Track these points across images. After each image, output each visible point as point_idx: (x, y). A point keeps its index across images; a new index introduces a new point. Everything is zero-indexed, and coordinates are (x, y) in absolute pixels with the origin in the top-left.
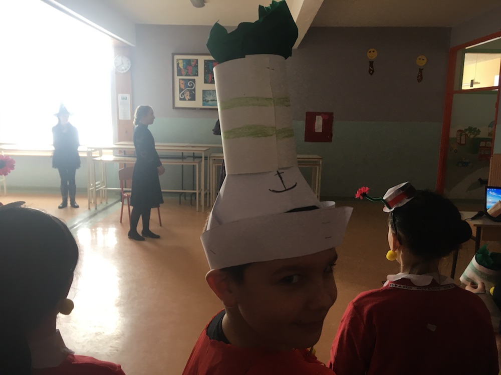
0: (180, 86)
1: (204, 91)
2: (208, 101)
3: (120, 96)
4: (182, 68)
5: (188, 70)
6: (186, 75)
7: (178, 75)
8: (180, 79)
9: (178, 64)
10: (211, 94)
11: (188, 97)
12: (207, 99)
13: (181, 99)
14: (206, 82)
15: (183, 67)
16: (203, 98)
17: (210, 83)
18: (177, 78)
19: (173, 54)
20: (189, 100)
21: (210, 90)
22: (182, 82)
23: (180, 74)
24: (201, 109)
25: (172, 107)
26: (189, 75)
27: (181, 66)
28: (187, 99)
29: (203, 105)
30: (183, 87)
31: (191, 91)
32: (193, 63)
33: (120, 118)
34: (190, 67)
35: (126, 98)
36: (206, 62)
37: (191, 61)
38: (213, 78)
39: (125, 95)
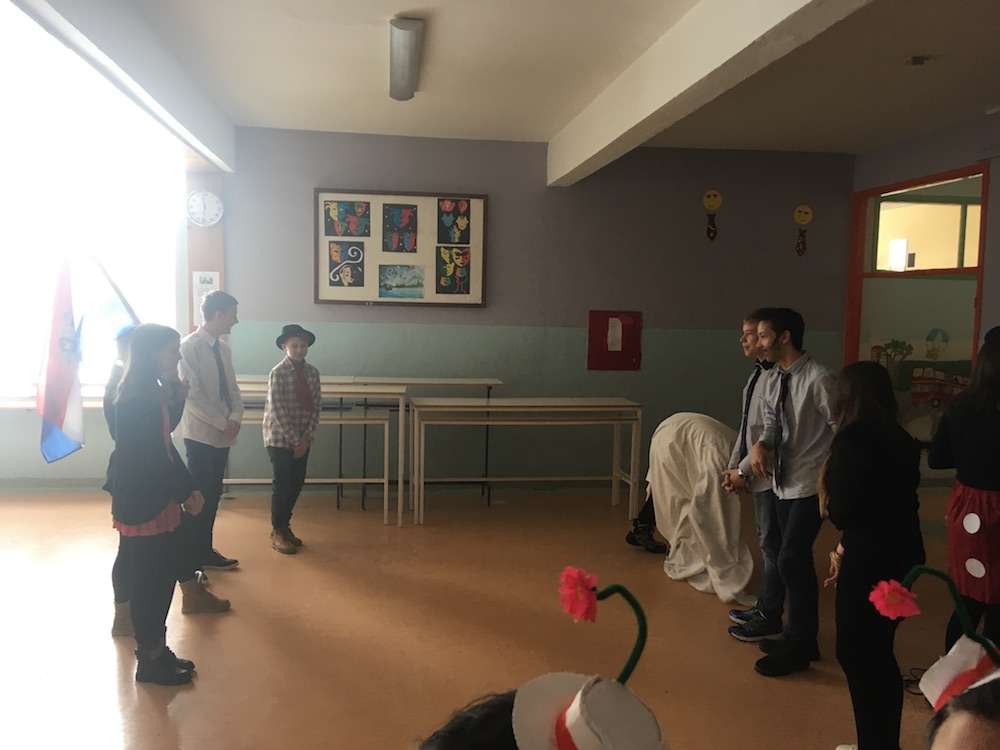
0: (330, 256)
1: (382, 268)
2: (390, 288)
3: (197, 275)
4: (336, 219)
5: (349, 223)
6: (345, 234)
7: (327, 233)
8: (330, 242)
9: (327, 212)
10: (396, 274)
11: (347, 279)
12: (389, 283)
13: (332, 284)
14: (386, 248)
15: (338, 216)
16: (380, 281)
17: (395, 251)
18: (325, 241)
19: (318, 191)
20: (350, 285)
21: (396, 266)
22: (335, 247)
23: (330, 231)
24: (376, 304)
25: (313, 300)
26: (351, 235)
27: (334, 214)
28: (346, 284)
29: (380, 296)
30: (337, 258)
31: (354, 267)
32: (359, 210)
34: (354, 218)
35: (211, 280)
36: (387, 208)
37: (356, 205)
38: (401, 241)
39: (209, 275)
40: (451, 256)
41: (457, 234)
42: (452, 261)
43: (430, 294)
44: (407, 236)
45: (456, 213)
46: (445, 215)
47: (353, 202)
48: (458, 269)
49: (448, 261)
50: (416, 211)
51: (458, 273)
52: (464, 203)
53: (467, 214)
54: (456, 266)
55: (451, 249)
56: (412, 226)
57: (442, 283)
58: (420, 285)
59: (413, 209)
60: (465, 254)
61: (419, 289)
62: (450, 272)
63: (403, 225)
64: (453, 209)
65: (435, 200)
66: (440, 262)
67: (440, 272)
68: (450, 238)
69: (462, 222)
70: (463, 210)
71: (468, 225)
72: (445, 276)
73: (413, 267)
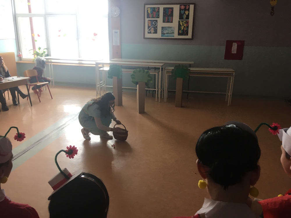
0: (148, 24)
1: (162, 28)
2: (165, 34)
3: (114, 31)
4: (150, 13)
5: (153, 14)
6: (152, 18)
7: (147, 18)
8: (148, 20)
9: (147, 11)
10: (166, 29)
11: (153, 31)
12: (164, 32)
13: (148, 33)
14: (164, 22)
16: (162, 32)
17: (166, 22)
18: (147, 19)
19: (145, 4)
21: (166, 27)
22: (150, 22)
23: (148, 17)
24: (161, 39)
25: (143, 38)
26: (154, 18)
27: (149, 12)
28: (152, 33)
29: (162, 36)
30: (150, 25)
31: (154, 28)
32: (156, 10)
33: (114, 45)
34: (155, 12)
35: (117, 32)
36: (165, 9)
37: (156, 8)
38: (168, 19)
39: (117, 31)
40: (183, 23)
41: (185, 17)
42: (183, 25)
43: (176, 36)
44: (170, 17)
45: (185, 9)
46: (182, 10)
47: (154, 8)
48: (185, 28)
49: (182, 25)
50: (173, 9)
51: (185, 29)
52: (188, 6)
53: (189, 10)
54: (184, 27)
55: (183, 21)
56: (172, 15)
57: (180, 32)
58: (173, 33)
59: (172, 9)
60: (187, 23)
61: (173, 34)
62: (182, 28)
63: (169, 14)
64: (185, 8)
65: (179, 5)
66: (180, 25)
67: (179, 29)
68: (183, 18)
69: (187, 13)
70: (187, 8)
71: (189, 13)
72: (181, 30)
73: (171, 27)
